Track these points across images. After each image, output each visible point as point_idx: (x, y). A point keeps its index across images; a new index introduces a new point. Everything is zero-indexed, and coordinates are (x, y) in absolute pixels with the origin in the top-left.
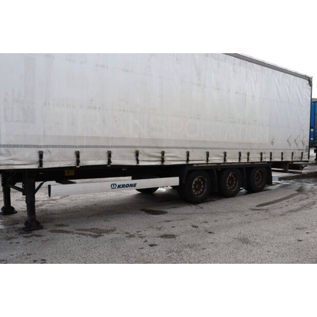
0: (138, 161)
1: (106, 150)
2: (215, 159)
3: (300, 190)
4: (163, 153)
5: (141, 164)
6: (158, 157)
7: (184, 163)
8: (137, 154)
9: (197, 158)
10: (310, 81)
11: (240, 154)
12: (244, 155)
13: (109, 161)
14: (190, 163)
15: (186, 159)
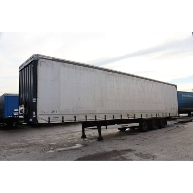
0: (128, 117)
1: (120, 114)
2: (149, 116)
3: (177, 127)
4: (135, 115)
5: (129, 118)
6: (133, 116)
7: (140, 118)
8: (128, 115)
9: (144, 116)
10: (176, 86)
11: (156, 114)
12: (158, 115)
13: (121, 118)
14: (142, 118)
15: (141, 116)
